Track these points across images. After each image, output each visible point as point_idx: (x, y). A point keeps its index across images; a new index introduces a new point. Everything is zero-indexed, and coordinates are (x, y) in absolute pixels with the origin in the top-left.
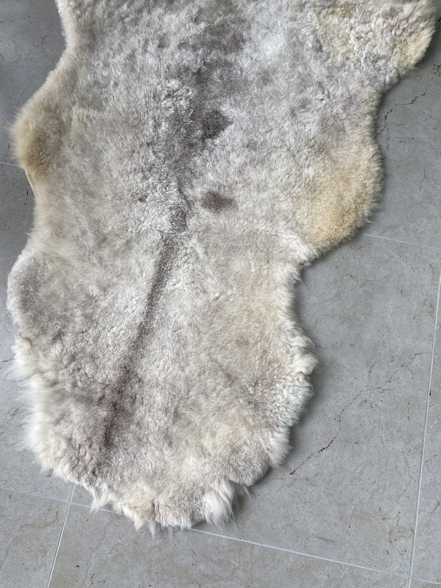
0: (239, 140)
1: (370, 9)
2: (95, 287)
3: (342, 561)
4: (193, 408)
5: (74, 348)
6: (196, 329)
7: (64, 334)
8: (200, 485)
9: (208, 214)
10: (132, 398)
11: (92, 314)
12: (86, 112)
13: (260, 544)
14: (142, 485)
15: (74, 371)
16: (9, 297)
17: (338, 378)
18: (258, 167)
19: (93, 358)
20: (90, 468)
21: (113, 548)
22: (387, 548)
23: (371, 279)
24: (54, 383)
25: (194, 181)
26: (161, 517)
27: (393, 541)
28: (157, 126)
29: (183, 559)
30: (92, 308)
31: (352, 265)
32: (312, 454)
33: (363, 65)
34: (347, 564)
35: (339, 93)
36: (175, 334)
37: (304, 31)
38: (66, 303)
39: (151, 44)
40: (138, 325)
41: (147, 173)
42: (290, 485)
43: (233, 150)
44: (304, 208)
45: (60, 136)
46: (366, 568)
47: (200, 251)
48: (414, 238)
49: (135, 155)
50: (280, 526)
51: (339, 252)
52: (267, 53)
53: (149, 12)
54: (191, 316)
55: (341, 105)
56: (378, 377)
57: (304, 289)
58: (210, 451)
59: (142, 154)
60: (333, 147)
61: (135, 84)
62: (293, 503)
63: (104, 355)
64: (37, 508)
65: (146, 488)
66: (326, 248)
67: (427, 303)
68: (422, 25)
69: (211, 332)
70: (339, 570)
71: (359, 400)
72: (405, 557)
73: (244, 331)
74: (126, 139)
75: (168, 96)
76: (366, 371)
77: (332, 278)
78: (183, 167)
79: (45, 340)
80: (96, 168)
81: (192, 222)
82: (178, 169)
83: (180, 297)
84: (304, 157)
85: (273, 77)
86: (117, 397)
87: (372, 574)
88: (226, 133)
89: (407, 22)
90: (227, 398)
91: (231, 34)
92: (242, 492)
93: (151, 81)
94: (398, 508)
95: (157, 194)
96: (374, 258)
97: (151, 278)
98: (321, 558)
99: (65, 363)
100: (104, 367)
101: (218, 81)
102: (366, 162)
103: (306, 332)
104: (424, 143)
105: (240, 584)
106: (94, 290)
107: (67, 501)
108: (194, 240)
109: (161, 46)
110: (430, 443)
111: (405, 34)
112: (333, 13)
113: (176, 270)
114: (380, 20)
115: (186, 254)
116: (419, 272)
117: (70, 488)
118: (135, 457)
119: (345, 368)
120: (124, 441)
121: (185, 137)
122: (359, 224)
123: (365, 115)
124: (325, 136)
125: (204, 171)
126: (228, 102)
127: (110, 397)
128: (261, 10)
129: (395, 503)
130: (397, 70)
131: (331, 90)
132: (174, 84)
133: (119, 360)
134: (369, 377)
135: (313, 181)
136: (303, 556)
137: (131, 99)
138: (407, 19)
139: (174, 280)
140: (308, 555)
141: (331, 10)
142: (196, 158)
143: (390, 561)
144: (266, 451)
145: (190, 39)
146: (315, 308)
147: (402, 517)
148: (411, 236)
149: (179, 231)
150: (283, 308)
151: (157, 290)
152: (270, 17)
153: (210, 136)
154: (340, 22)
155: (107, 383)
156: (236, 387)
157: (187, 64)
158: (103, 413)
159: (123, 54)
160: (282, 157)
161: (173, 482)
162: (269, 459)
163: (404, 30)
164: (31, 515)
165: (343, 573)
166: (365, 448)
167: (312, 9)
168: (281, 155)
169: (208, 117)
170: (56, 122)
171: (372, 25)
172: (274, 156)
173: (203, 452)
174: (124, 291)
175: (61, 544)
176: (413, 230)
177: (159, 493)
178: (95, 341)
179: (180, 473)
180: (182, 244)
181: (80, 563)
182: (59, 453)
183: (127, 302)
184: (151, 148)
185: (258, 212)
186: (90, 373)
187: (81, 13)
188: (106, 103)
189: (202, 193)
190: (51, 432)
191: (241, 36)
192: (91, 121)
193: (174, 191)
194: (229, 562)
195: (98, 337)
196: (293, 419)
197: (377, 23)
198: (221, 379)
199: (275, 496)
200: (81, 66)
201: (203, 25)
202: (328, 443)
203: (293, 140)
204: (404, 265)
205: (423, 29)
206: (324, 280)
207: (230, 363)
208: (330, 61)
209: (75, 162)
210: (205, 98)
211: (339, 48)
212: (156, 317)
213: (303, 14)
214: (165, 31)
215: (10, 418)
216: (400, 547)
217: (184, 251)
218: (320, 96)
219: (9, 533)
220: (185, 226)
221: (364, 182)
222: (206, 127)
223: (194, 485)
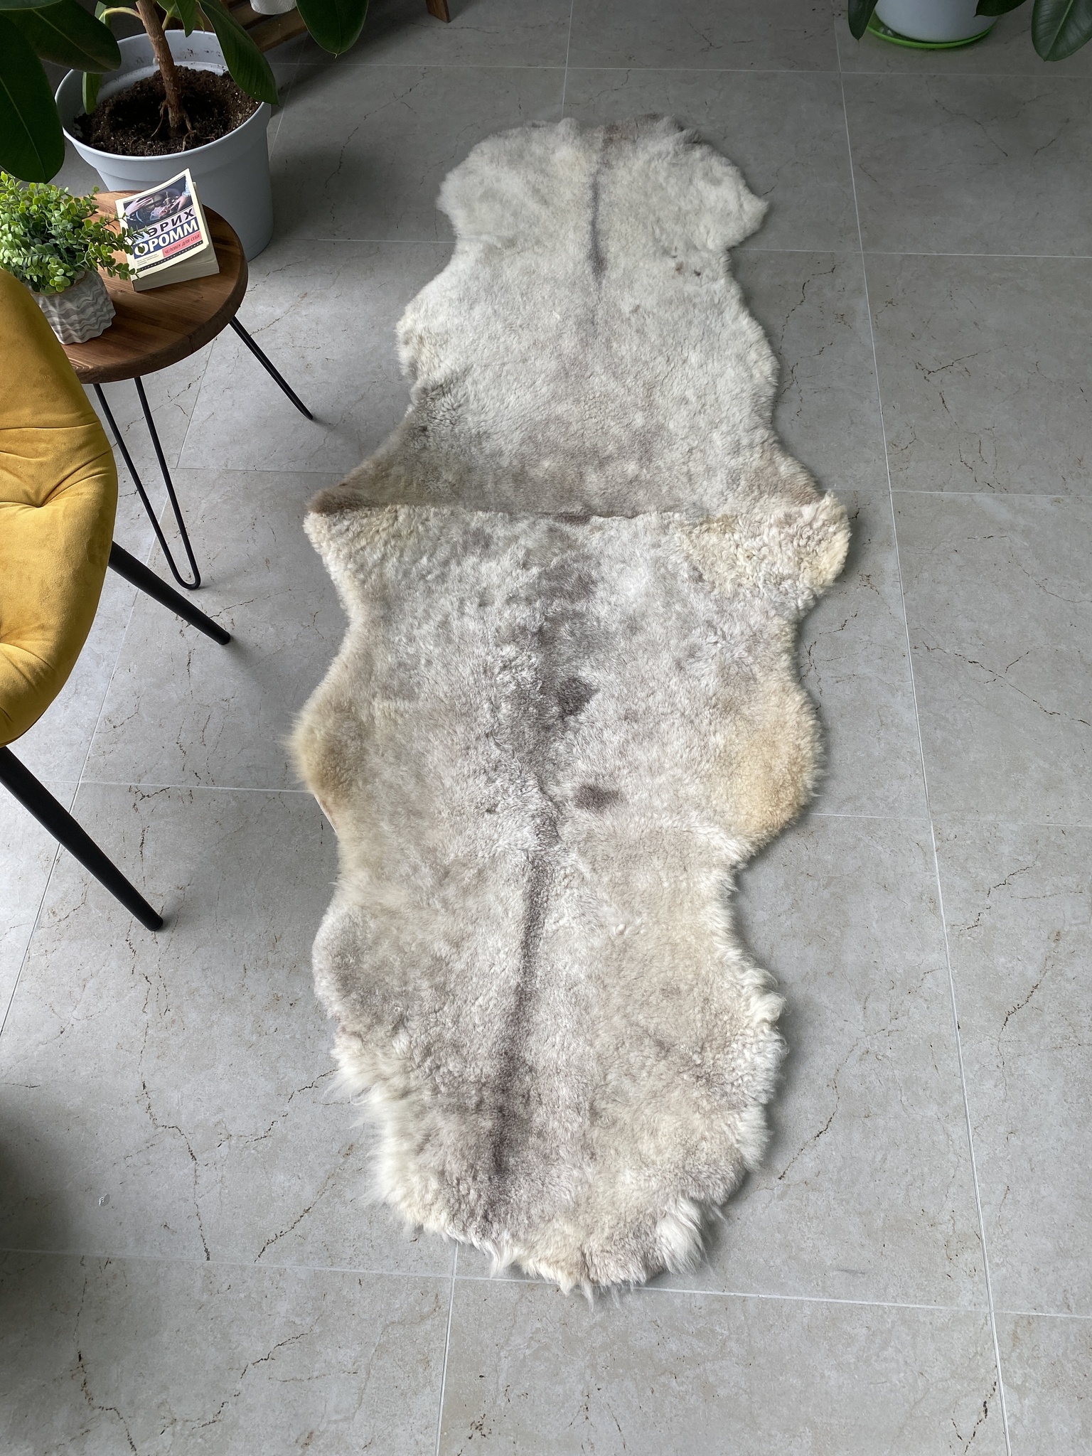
0: (612, 712)
1: (758, 518)
2: (442, 942)
3: (884, 1301)
4: (617, 1098)
5: (426, 1037)
6: (599, 982)
7: (408, 1020)
8: (648, 1212)
9: (587, 815)
10: (524, 1096)
11: (445, 984)
12: (393, 705)
13: (755, 1295)
14: (562, 1226)
15: (431, 1070)
16: (317, 979)
17: (821, 1025)
18: (645, 744)
19: (456, 1047)
20: (480, 1212)
21: (531, 1338)
22: (947, 1269)
23: (838, 875)
24: (405, 1093)
25: (560, 775)
26: (598, 1271)
27: (954, 1257)
28: (495, 709)
29: (641, 1338)
30: (443, 975)
31: (805, 858)
32: (805, 1144)
33: (763, 590)
34: (891, 1304)
35: (737, 631)
36: (570, 994)
37: (673, 558)
38: (405, 974)
39: (468, 604)
40: (513, 988)
41: (492, 774)
42: (781, 1197)
43: (606, 726)
44: (720, 789)
45: (362, 742)
46: (921, 1306)
47: (585, 868)
48: (886, 810)
49: (472, 752)
50: (778, 1261)
51: (784, 844)
52: (629, 594)
53: (459, 564)
54: (589, 963)
55: (743, 646)
56: (878, 1014)
57: (743, 901)
58: (654, 1157)
59: (481, 750)
60: (743, 703)
61: (455, 659)
62: (792, 1223)
63: (471, 1041)
64: (404, 1294)
65: (568, 1229)
66: (762, 840)
67: (924, 898)
68: (832, 529)
69: (622, 983)
70: (882, 1317)
71: (858, 1052)
72: (976, 1279)
73: (670, 974)
74: (456, 732)
75: (504, 667)
76: (859, 1008)
77: (781, 882)
78: (541, 759)
79: (381, 1032)
80: (419, 778)
81: (566, 831)
82: (534, 762)
83: (567, 938)
84: (706, 721)
85: (643, 623)
86: (501, 1099)
87: (932, 1314)
88: (592, 706)
89: (811, 528)
90: (663, 1077)
91: (575, 575)
92: (711, 1215)
93: (477, 651)
94: (949, 1205)
95: (510, 801)
96: (834, 845)
97: (521, 917)
98: (851, 1302)
99: (417, 1060)
100: (475, 1059)
101: (569, 638)
102: (794, 716)
103: (760, 963)
104: (870, 680)
105: (737, 1363)
106: (442, 948)
107: (449, 1276)
108: (574, 855)
109: (482, 604)
110: (975, 1099)
111: (812, 544)
112: (708, 530)
113: (555, 900)
114: (774, 531)
115: (566, 876)
116: (904, 855)
117: (450, 1253)
118: (543, 1185)
119: (827, 1008)
120: (523, 1162)
121: (537, 719)
122: (803, 800)
123: (779, 654)
124: (730, 690)
125: (571, 759)
126: (587, 664)
127: (492, 1100)
128: (610, 540)
129: (944, 1198)
130: (812, 590)
131: (726, 628)
132: (509, 651)
133: (495, 1043)
134: (865, 1016)
135: (725, 751)
136: (823, 1302)
137: (453, 679)
138: (810, 524)
139: (555, 915)
140: (830, 1300)
141: (705, 527)
142: (557, 744)
143: (955, 1289)
144: (736, 1146)
145: (520, 591)
146: (766, 929)
147: (958, 1217)
148: (881, 808)
149: (550, 844)
150: (721, 933)
151: (532, 934)
152: (624, 547)
153: (571, 713)
154: (721, 540)
155: (483, 1080)
156: (675, 1058)
157: (522, 622)
158: (487, 1123)
159: (431, 622)
160: (676, 725)
161: (608, 1213)
162: (742, 1157)
163: (809, 538)
164: (397, 1306)
165: (889, 1320)
166: (881, 1122)
167: (680, 530)
168: (674, 723)
169: (564, 687)
170: (353, 724)
171: (765, 537)
172: (664, 726)
173: (643, 1162)
174: (485, 943)
175: (450, 1345)
176: (882, 799)
177: (590, 1233)
178: (456, 1022)
179: (615, 1199)
180: (558, 862)
181: (483, 1370)
182: (429, 1197)
183: (493, 958)
184: (491, 739)
185: (657, 803)
186: (457, 1069)
187: (366, 576)
188: (418, 688)
189: (573, 789)
190: (412, 1166)
191: (590, 576)
192: (402, 715)
193: (534, 792)
194: (712, 1331)
195: (459, 1016)
196: (766, 1092)
197: (771, 534)
198: (650, 1050)
199: (763, 1217)
200: (376, 645)
201: (535, 571)
202: (826, 1123)
203: (687, 701)
204: (880, 848)
205: (835, 533)
206: (771, 885)
207: (658, 1024)
208: (716, 591)
209: (387, 774)
210: (555, 664)
211: (726, 574)
212: (539, 973)
213: (668, 537)
214: (484, 585)
215: (342, 1160)
216: (966, 1265)
217: (562, 872)
218: (713, 639)
219: (366, 1340)
220: (557, 837)
221: (797, 743)
222: (562, 701)
223: (639, 1212)
